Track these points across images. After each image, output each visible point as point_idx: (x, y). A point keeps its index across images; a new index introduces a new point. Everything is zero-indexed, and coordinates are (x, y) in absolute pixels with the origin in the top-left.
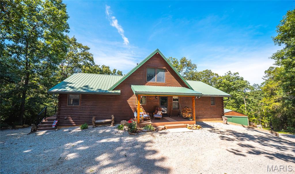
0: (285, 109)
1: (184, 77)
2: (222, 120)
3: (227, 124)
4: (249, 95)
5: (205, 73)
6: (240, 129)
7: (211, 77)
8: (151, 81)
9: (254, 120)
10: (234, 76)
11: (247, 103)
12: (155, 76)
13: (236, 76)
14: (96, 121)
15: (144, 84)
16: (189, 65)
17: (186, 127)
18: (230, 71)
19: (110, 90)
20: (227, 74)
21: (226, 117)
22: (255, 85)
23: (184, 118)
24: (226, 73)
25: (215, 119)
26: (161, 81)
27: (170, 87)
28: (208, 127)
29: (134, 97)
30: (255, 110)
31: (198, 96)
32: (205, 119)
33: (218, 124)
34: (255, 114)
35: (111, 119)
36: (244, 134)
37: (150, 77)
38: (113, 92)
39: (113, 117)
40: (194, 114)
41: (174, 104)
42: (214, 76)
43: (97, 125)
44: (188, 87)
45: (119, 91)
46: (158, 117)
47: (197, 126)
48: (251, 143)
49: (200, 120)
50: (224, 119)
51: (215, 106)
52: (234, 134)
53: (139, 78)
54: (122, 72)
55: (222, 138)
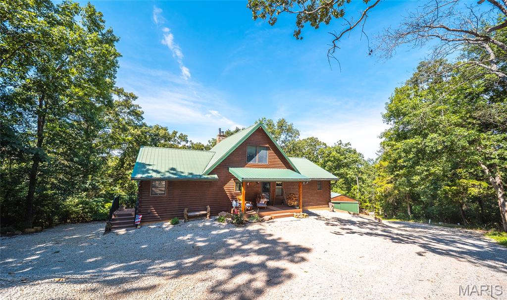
0: (396, 192)
1: (281, 147)
2: (329, 207)
3: (333, 211)
4: (362, 173)
5: (309, 141)
6: (345, 216)
7: (318, 147)
8: (251, 162)
9: (367, 206)
10: (346, 147)
11: (361, 183)
12: (256, 155)
13: (348, 147)
14: (189, 214)
15: (243, 166)
16: (289, 130)
17: (293, 216)
18: (340, 141)
19: (204, 174)
20: (338, 144)
21: (333, 203)
22: (370, 160)
23: (290, 206)
24: (336, 143)
25: (321, 206)
26: (263, 162)
27: (274, 169)
28: (314, 216)
29: (232, 183)
30: (370, 193)
31: (306, 182)
32: (310, 207)
33: (324, 212)
34: (369, 198)
35: (206, 210)
36: (348, 220)
37: (251, 157)
38: (208, 176)
39: (209, 209)
40: (301, 201)
41: (277, 190)
42: (321, 145)
43: (190, 218)
44: (293, 169)
45: (216, 176)
46: (263, 206)
47: (303, 215)
48: (352, 227)
49: (306, 208)
50: (330, 206)
51: (322, 191)
52: (339, 220)
53: (238, 159)
54: (187, 136)
55: (328, 224)
